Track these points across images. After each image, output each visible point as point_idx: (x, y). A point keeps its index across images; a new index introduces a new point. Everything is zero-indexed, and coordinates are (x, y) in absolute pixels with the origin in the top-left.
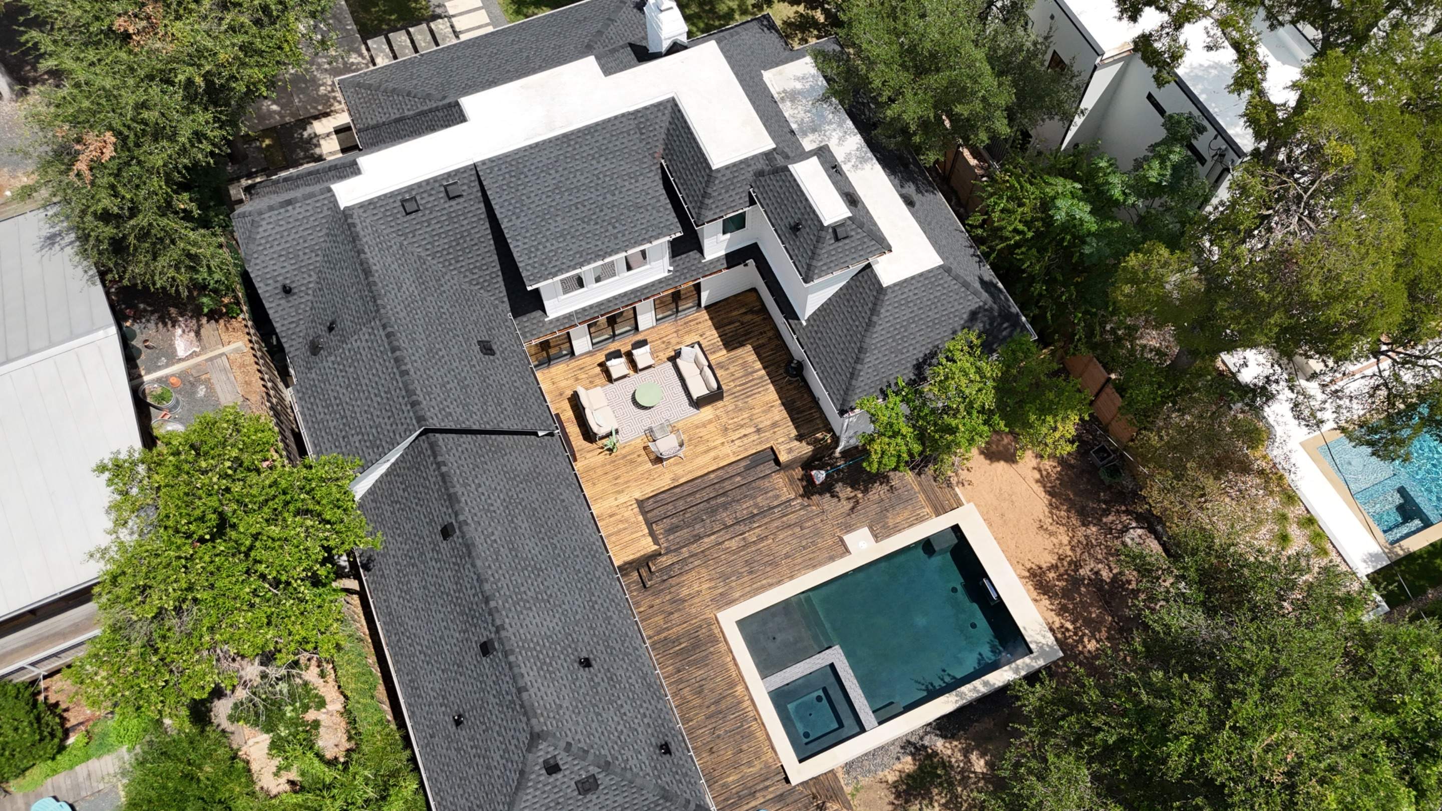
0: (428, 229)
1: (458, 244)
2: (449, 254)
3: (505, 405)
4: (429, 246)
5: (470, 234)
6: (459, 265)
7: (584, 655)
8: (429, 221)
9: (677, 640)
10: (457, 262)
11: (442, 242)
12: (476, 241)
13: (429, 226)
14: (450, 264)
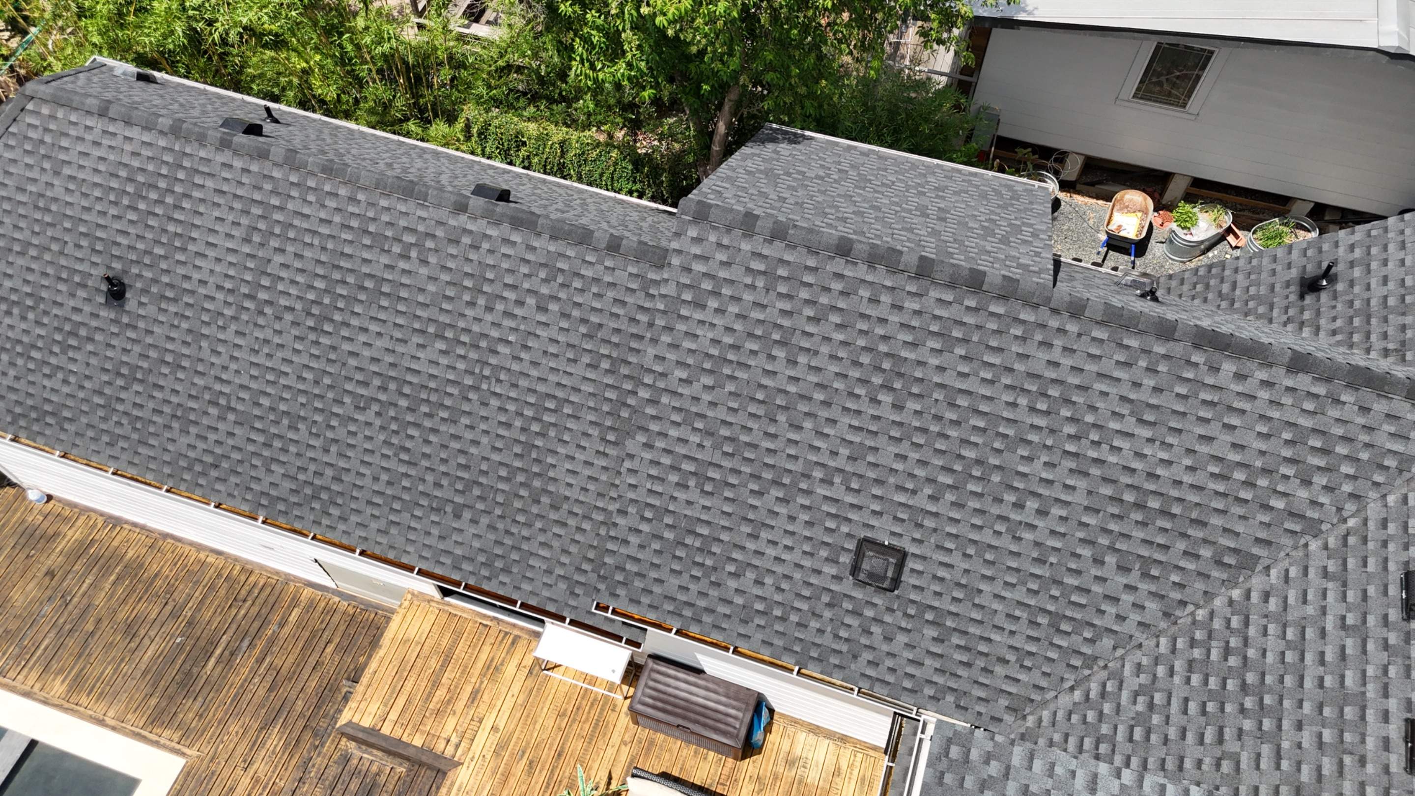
0: (1330, 623)
1: (1244, 687)
2: (1227, 652)
3: (693, 494)
4: (1273, 604)
5: (1261, 735)
6: (1179, 665)
7: (131, 301)
8: (1361, 632)
9: (228, 660)
10: (1191, 665)
11: (1273, 644)
12: (1230, 745)
13: (1344, 626)
14: (1193, 643)
